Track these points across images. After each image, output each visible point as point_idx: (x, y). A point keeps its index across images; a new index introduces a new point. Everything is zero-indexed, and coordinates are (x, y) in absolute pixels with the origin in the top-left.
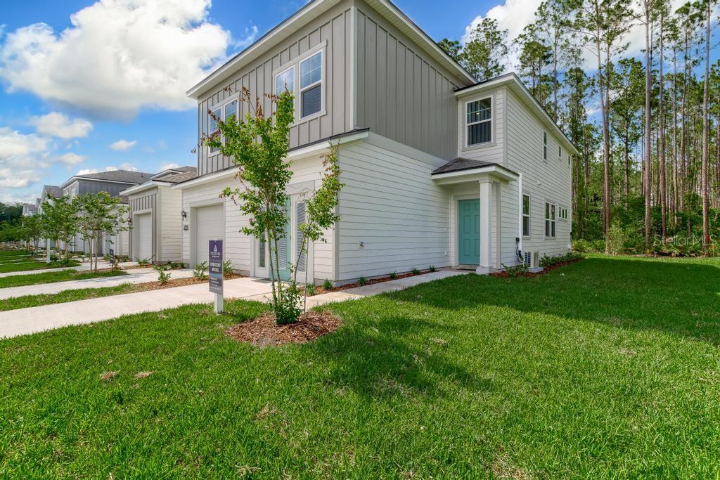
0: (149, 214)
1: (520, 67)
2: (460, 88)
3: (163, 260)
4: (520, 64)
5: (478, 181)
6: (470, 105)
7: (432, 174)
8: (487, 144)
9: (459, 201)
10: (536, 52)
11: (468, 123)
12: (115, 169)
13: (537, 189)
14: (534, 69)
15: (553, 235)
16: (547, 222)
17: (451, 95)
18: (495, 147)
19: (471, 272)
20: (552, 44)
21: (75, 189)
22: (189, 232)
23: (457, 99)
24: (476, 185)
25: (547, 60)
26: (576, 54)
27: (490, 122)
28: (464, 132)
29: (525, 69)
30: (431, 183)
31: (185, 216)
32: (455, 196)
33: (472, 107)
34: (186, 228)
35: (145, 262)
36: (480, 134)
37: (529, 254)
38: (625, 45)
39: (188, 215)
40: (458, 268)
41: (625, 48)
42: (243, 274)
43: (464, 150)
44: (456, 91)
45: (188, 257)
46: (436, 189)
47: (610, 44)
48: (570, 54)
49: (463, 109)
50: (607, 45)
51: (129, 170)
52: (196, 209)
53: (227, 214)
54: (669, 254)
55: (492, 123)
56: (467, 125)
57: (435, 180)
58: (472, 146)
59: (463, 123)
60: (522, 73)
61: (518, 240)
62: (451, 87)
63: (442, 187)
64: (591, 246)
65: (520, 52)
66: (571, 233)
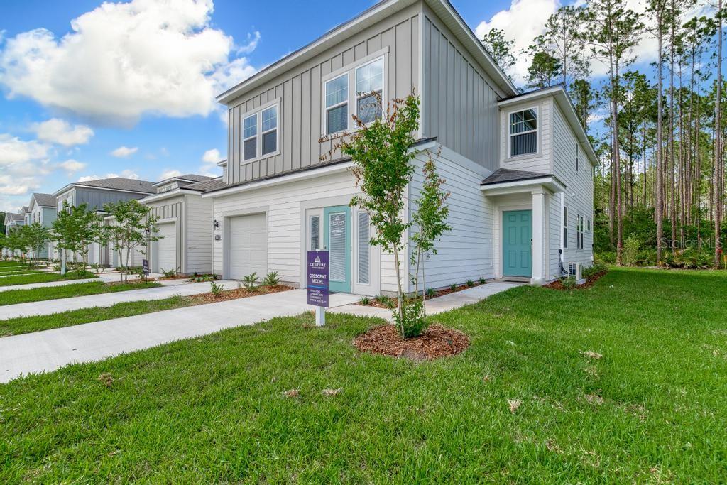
0: (173, 223)
1: (528, 78)
2: (503, 98)
3: (189, 271)
4: (530, 75)
5: (530, 192)
6: (514, 116)
7: (481, 185)
8: (532, 155)
9: (504, 212)
10: (544, 63)
11: (511, 133)
12: (116, 176)
13: (572, 200)
14: (542, 80)
15: (582, 247)
16: (578, 233)
17: (495, 105)
18: (541, 159)
19: (526, 284)
20: (561, 56)
21: (71, 197)
22: (221, 242)
23: (500, 108)
24: (528, 196)
25: (556, 72)
26: (584, 66)
27: (536, 132)
28: (506, 142)
29: (533, 80)
30: (481, 193)
31: (217, 226)
32: (499, 207)
33: (516, 117)
34: (218, 238)
35: (171, 273)
36: (524, 144)
37: (575, 266)
38: (633, 57)
39: (221, 224)
40: (504, 279)
41: (633, 61)
42: (290, 285)
43: (507, 161)
44: (499, 101)
45: (221, 268)
46: (484, 200)
47: (619, 57)
48: (579, 66)
49: (506, 119)
50: (616, 58)
51: (130, 178)
52: (229, 218)
53: (270, 224)
54: (682, 266)
55: (538, 133)
56: (510, 136)
57: (484, 191)
58: (516, 157)
59: (506, 133)
60: (531, 84)
61: (560, 251)
62: (495, 96)
63: (489, 198)
64: (601, 258)
65: (530, 64)
66: (593, 245)
